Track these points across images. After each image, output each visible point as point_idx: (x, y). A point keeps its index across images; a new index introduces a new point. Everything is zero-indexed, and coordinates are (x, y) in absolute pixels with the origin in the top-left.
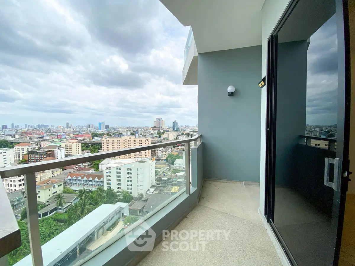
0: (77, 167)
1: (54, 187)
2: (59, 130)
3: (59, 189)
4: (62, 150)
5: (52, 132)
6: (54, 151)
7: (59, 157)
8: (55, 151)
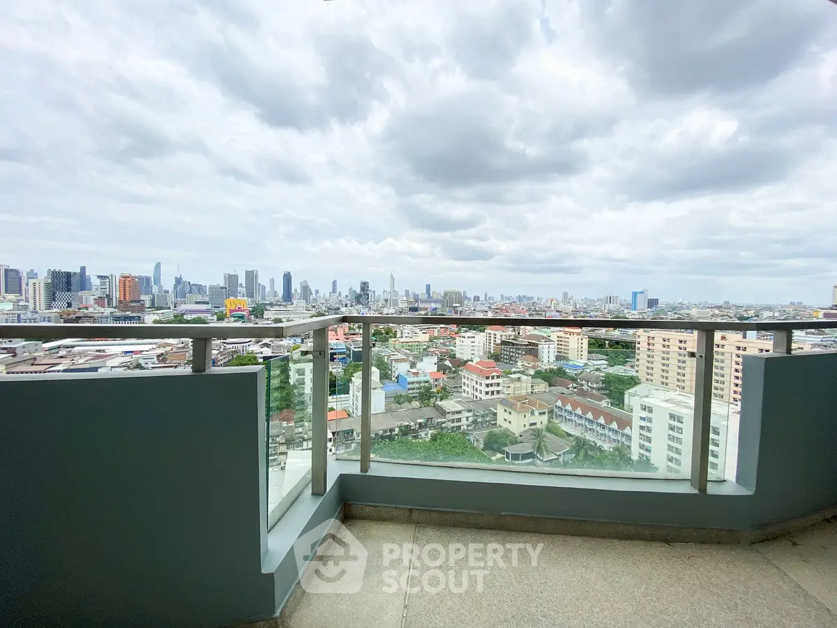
0: (575, 385)
1: (532, 413)
2: (550, 307)
3: (542, 421)
4: (550, 346)
5: (537, 309)
6: (537, 345)
7: (546, 360)
8: (539, 345)
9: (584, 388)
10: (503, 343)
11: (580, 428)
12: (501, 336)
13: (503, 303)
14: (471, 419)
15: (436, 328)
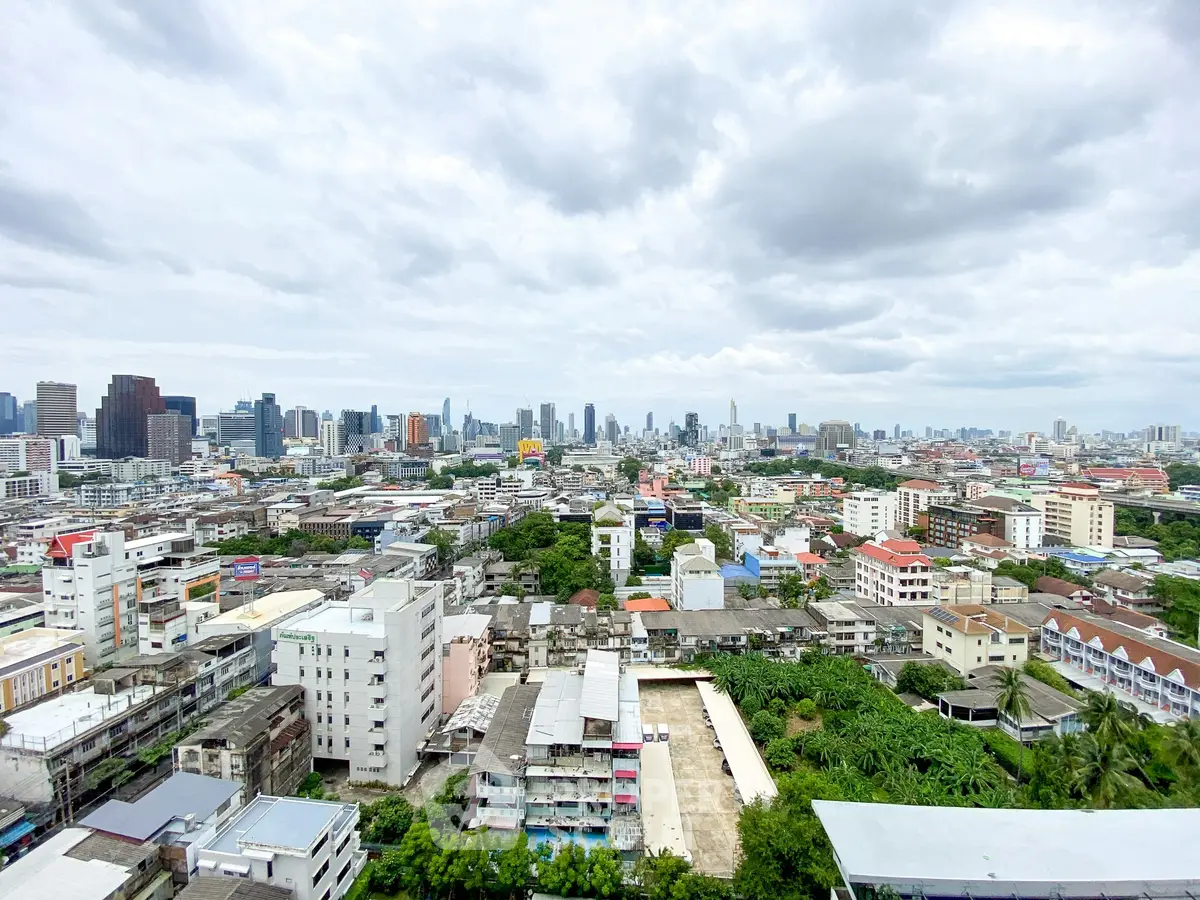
0: (1086, 593)
1: (995, 639)
2: (1026, 449)
3: (1016, 655)
4: (1031, 518)
5: (1001, 451)
6: (1003, 516)
7: (1021, 543)
8: (1006, 517)
9: (1106, 599)
10: (934, 511)
11: (1099, 675)
12: (929, 498)
13: (929, 441)
14: (872, 637)
15: (806, 482)
